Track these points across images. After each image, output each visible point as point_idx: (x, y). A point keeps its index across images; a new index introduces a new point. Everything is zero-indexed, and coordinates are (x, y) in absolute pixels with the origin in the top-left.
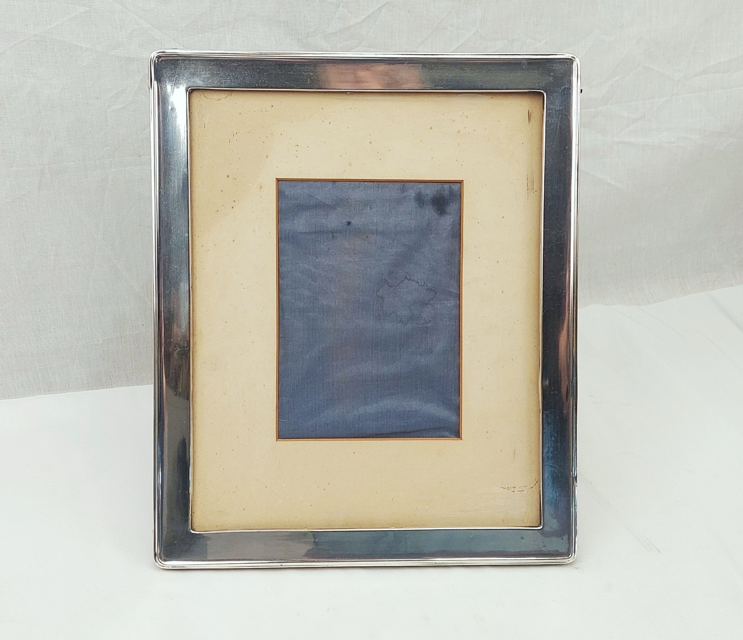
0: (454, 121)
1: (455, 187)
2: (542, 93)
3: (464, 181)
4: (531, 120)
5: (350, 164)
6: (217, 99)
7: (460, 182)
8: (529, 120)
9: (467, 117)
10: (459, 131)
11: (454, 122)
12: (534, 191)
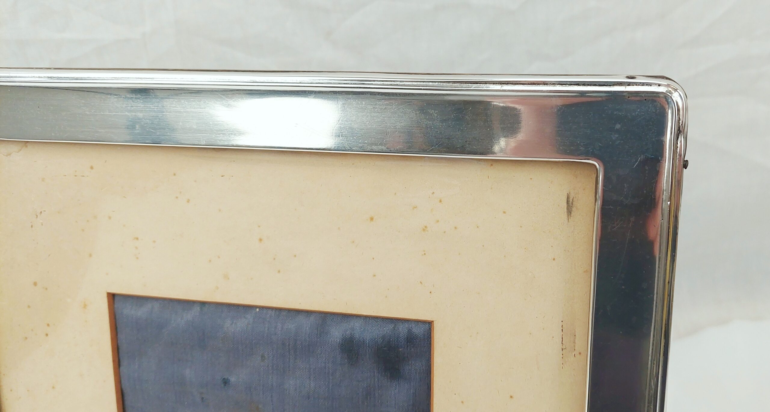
0: (416, 207)
1: (418, 330)
2: (595, 165)
3: (434, 322)
4: (573, 213)
5: (226, 277)
6: (6, 154)
7: (429, 324)
8: (569, 211)
9: (441, 201)
10: (426, 227)
11: (415, 209)
12: (576, 353)
